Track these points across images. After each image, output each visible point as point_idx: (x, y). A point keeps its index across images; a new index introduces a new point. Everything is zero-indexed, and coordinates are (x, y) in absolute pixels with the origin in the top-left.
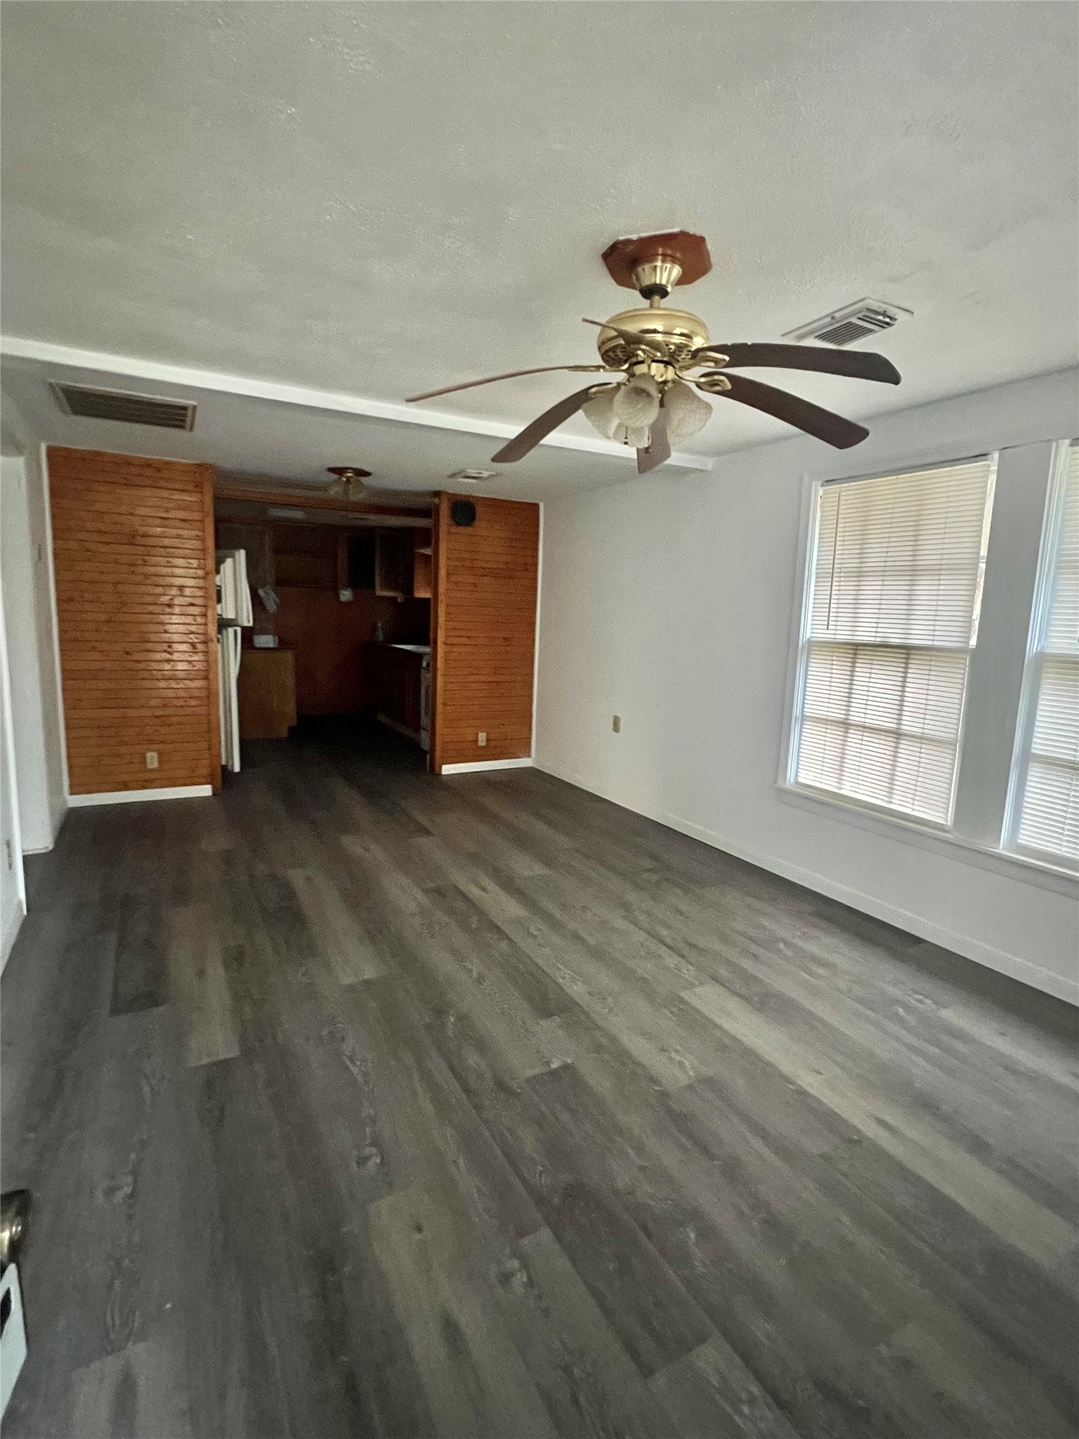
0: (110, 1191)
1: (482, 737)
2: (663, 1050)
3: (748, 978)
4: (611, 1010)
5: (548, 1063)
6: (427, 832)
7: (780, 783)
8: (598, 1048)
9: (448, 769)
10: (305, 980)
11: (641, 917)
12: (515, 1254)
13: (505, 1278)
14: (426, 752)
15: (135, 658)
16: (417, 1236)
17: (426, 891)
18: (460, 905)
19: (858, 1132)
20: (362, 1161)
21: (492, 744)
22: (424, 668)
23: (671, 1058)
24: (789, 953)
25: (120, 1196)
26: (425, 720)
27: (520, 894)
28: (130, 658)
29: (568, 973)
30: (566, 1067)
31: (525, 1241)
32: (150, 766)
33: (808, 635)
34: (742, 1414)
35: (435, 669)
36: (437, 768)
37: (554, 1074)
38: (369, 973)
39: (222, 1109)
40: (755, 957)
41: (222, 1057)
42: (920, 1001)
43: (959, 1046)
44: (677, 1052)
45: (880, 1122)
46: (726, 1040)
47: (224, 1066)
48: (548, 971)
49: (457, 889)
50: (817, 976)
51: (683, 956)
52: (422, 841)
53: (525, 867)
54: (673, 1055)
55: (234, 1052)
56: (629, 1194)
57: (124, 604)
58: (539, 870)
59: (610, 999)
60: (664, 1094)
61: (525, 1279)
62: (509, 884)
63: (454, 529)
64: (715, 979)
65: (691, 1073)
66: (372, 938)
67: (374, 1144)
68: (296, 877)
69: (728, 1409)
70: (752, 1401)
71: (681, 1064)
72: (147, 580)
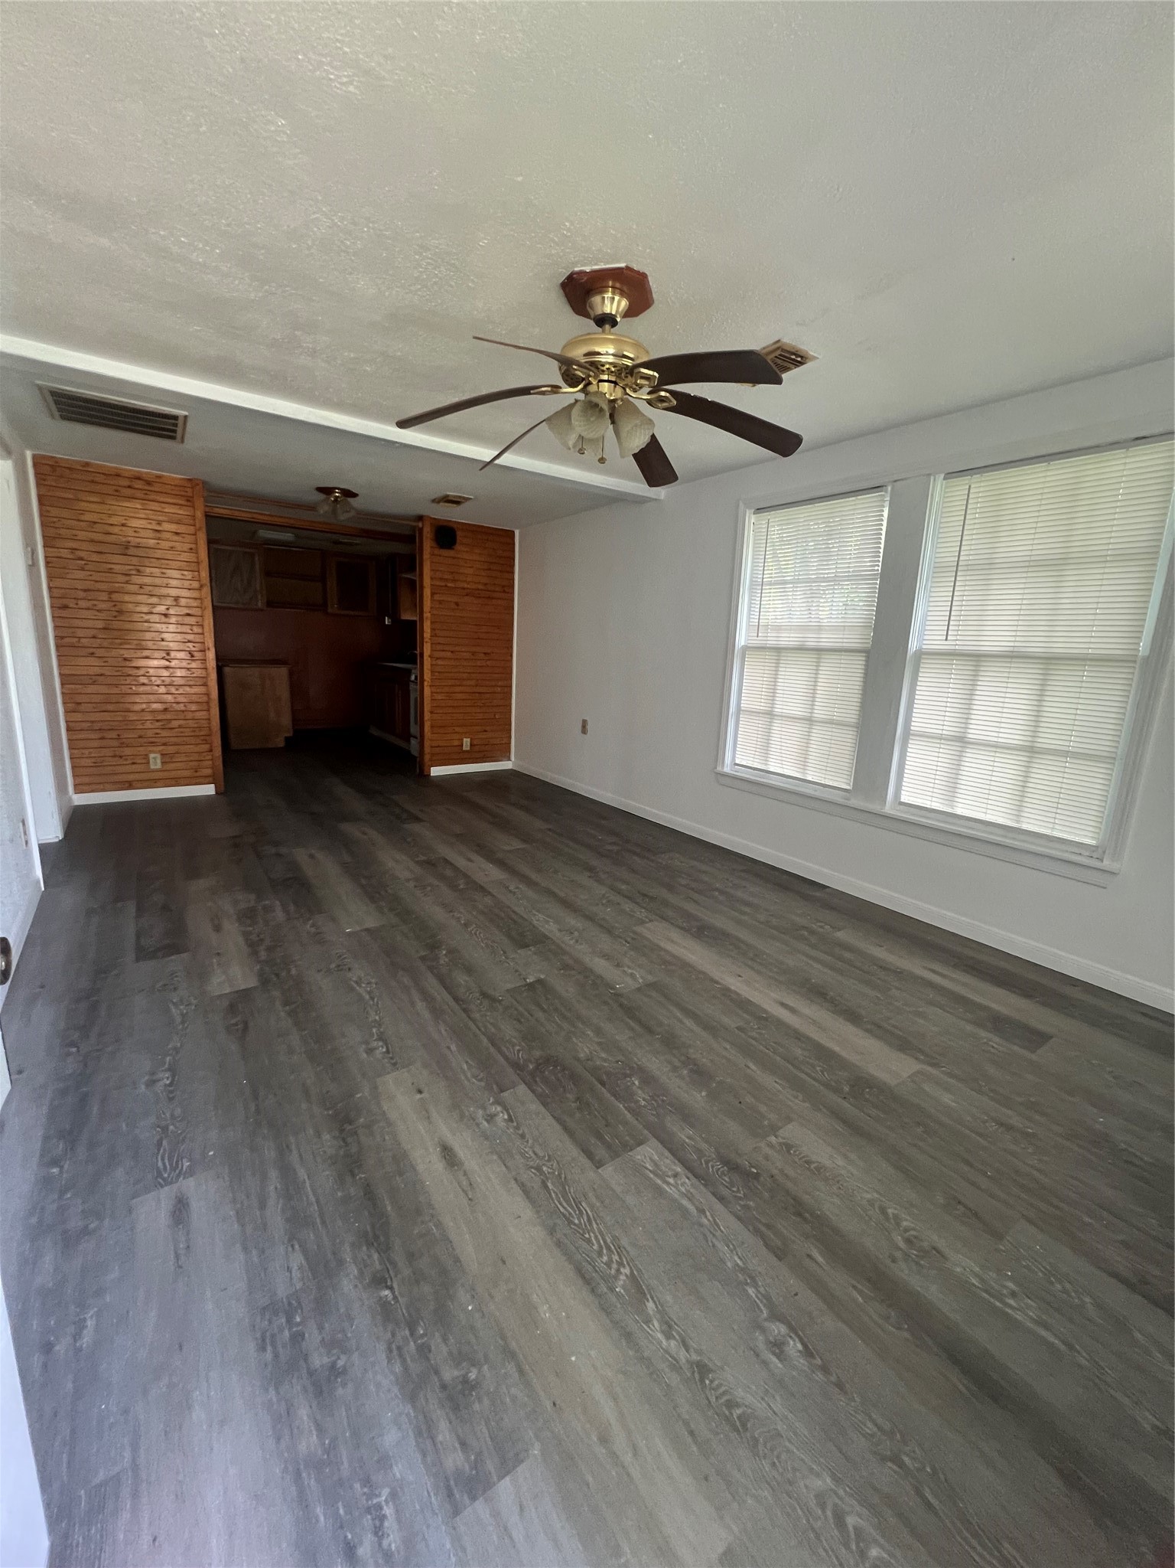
0: (151, 1083)
1: (467, 742)
2: (618, 965)
3: (688, 916)
4: (577, 941)
5: (525, 979)
6: (418, 819)
7: (719, 769)
8: (566, 967)
9: (436, 771)
10: (313, 930)
11: (603, 876)
12: (497, 1102)
13: (490, 1118)
14: (415, 757)
15: (134, 665)
16: (419, 1096)
17: (419, 863)
18: (449, 872)
19: (765, 1011)
20: (370, 1051)
21: (477, 748)
22: (413, 682)
23: (624, 971)
24: (721, 898)
25: (159, 1087)
26: (414, 729)
27: (501, 864)
28: (128, 664)
29: (541, 917)
30: (539, 981)
31: (505, 1094)
32: (152, 767)
33: (743, 643)
34: (668, 1184)
35: (422, 681)
36: (426, 768)
37: (531, 987)
38: (371, 922)
39: (246, 1023)
40: (695, 902)
41: (243, 987)
42: (821, 927)
43: (847, 955)
44: (629, 967)
45: (783, 1004)
46: (668, 958)
47: (245, 995)
48: (525, 916)
49: (446, 861)
50: (744, 913)
51: (637, 903)
52: (416, 827)
53: (507, 844)
54: (626, 969)
55: (252, 982)
56: (588, 1060)
57: (120, 612)
58: (517, 844)
59: (576, 934)
60: (618, 995)
61: (506, 1117)
62: (490, 855)
63: (437, 551)
64: (664, 918)
65: (641, 981)
66: (372, 899)
67: (380, 1039)
68: (301, 855)
69: (659, 1182)
70: (675, 1175)
71: (632, 975)
72: (142, 590)
